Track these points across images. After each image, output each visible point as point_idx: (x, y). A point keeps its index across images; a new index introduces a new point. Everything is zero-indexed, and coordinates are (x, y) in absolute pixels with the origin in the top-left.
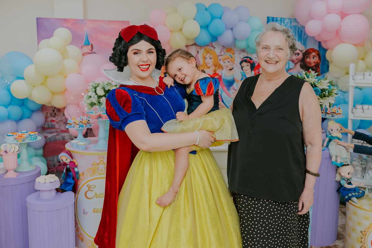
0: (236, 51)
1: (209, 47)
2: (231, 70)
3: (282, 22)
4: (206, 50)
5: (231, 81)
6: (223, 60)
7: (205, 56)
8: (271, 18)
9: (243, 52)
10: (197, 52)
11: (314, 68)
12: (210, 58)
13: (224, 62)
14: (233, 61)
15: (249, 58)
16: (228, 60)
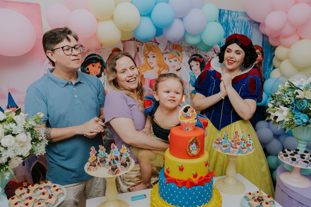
0: (183, 48)
1: (151, 43)
2: (178, 70)
4: (147, 46)
6: (169, 59)
7: (146, 54)
9: (192, 49)
10: (137, 49)
11: (257, 66)
12: (153, 56)
13: (169, 61)
14: (181, 59)
15: (198, 56)
16: (175, 58)
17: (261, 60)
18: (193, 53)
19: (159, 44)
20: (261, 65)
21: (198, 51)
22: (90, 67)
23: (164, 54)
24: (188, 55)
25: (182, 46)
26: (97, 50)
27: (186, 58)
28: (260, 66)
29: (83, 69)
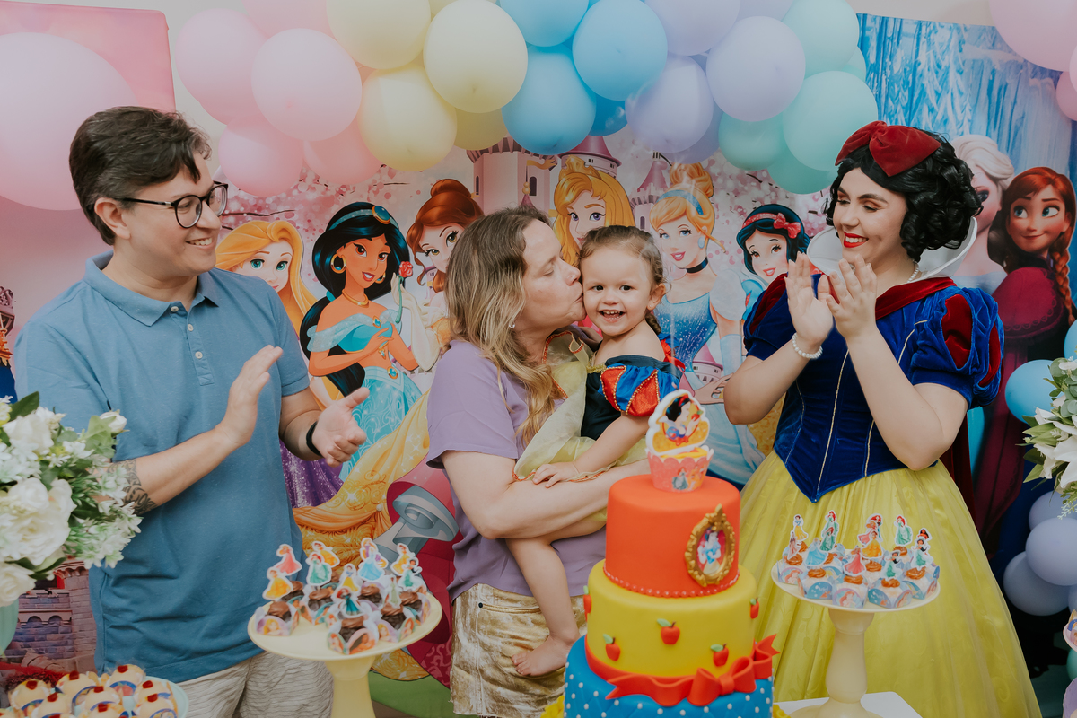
0: (720, 180)
1: (586, 158)
2: (694, 270)
3: (923, 40)
4: (572, 172)
5: (695, 324)
6: (658, 223)
7: (567, 205)
8: (874, 19)
9: (755, 184)
10: (528, 184)
11: (1045, 255)
12: (594, 214)
13: (660, 232)
14: (708, 226)
15: (780, 214)
16: (684, 220)
17: (1062, 233)
18: (761, 200)
19: (618, 163)
20: (1063, 254)
21: (782, 194)
22: (347, 252)
23: (640, 203)
24: (739, 210)
25: (714, 170)
26: (375, 188)
27: (727, 221)
28: (1059, 259)
29: (322, 259)
